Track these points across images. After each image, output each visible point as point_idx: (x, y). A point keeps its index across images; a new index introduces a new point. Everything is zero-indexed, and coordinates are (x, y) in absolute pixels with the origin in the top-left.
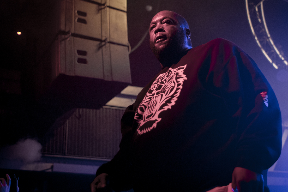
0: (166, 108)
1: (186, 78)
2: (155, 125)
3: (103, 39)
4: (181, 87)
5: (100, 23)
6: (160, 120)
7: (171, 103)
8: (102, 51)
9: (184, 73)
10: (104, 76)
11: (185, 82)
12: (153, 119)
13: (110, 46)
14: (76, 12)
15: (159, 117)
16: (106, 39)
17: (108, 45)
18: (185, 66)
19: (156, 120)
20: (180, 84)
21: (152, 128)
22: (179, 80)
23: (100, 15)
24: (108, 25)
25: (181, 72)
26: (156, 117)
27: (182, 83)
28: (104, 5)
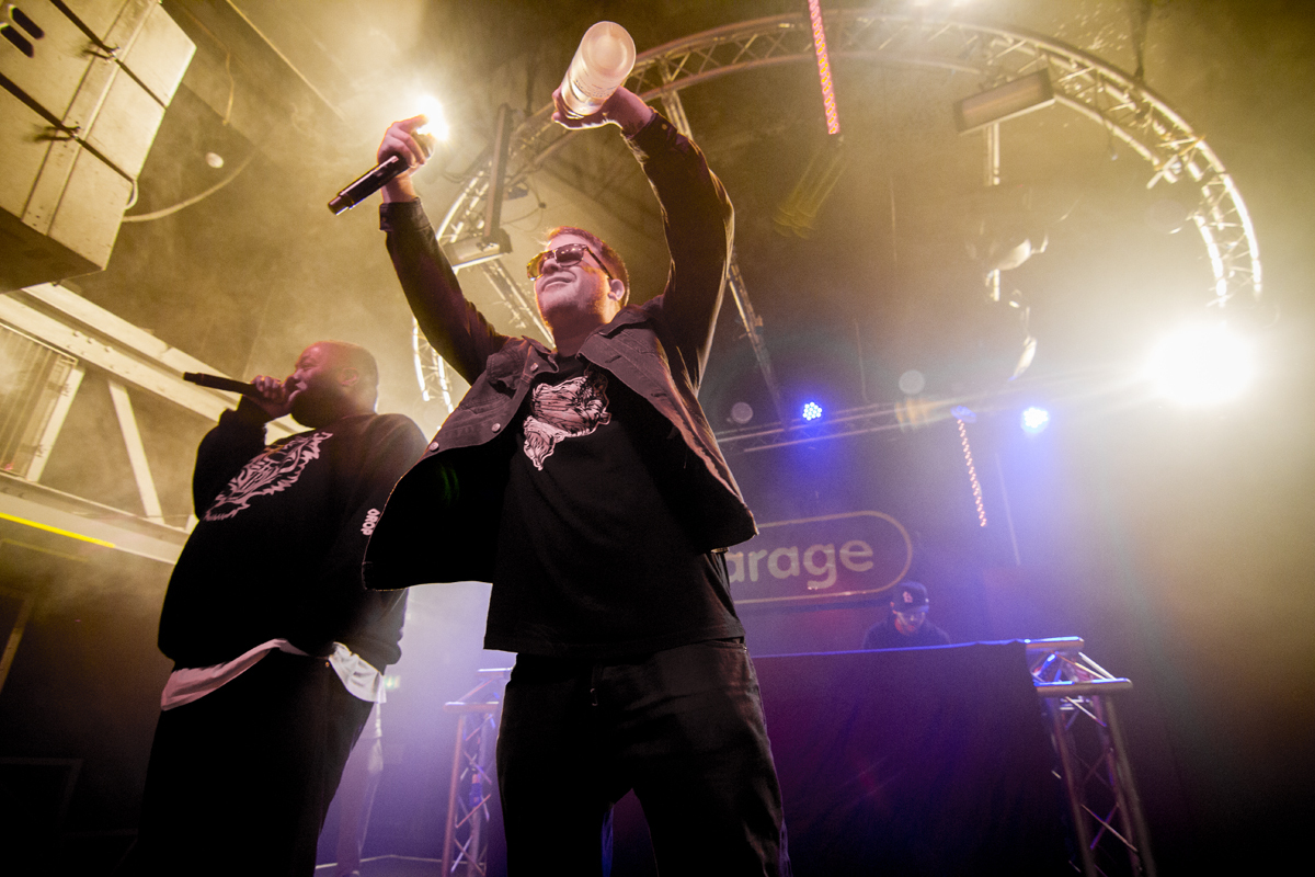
0: (267, 491)
1: (317, 456)
2: (234, 513)
3: (68, 124)
4: (302, 466)
5: (77, 82)
6: (248, 506)
7: (277, 485)
8: (50, 148)
9: (320, 446)
10: (25, 210)
11: (313, 461)
12: (237, 502)
13: (80, 152)
14: (12, 7)
15: (247, 502)
16: (76, 129)
17: (74, 145)
18: (330, 435)
19: (240, 505)
20: (303, 461)
21: (227, 516)
22: (305, 453)
23: (85, 63)
24: (100, 103)
25: (317, 440)
26: (242, 501)
27: (307, 462)
28: (108, 50)
